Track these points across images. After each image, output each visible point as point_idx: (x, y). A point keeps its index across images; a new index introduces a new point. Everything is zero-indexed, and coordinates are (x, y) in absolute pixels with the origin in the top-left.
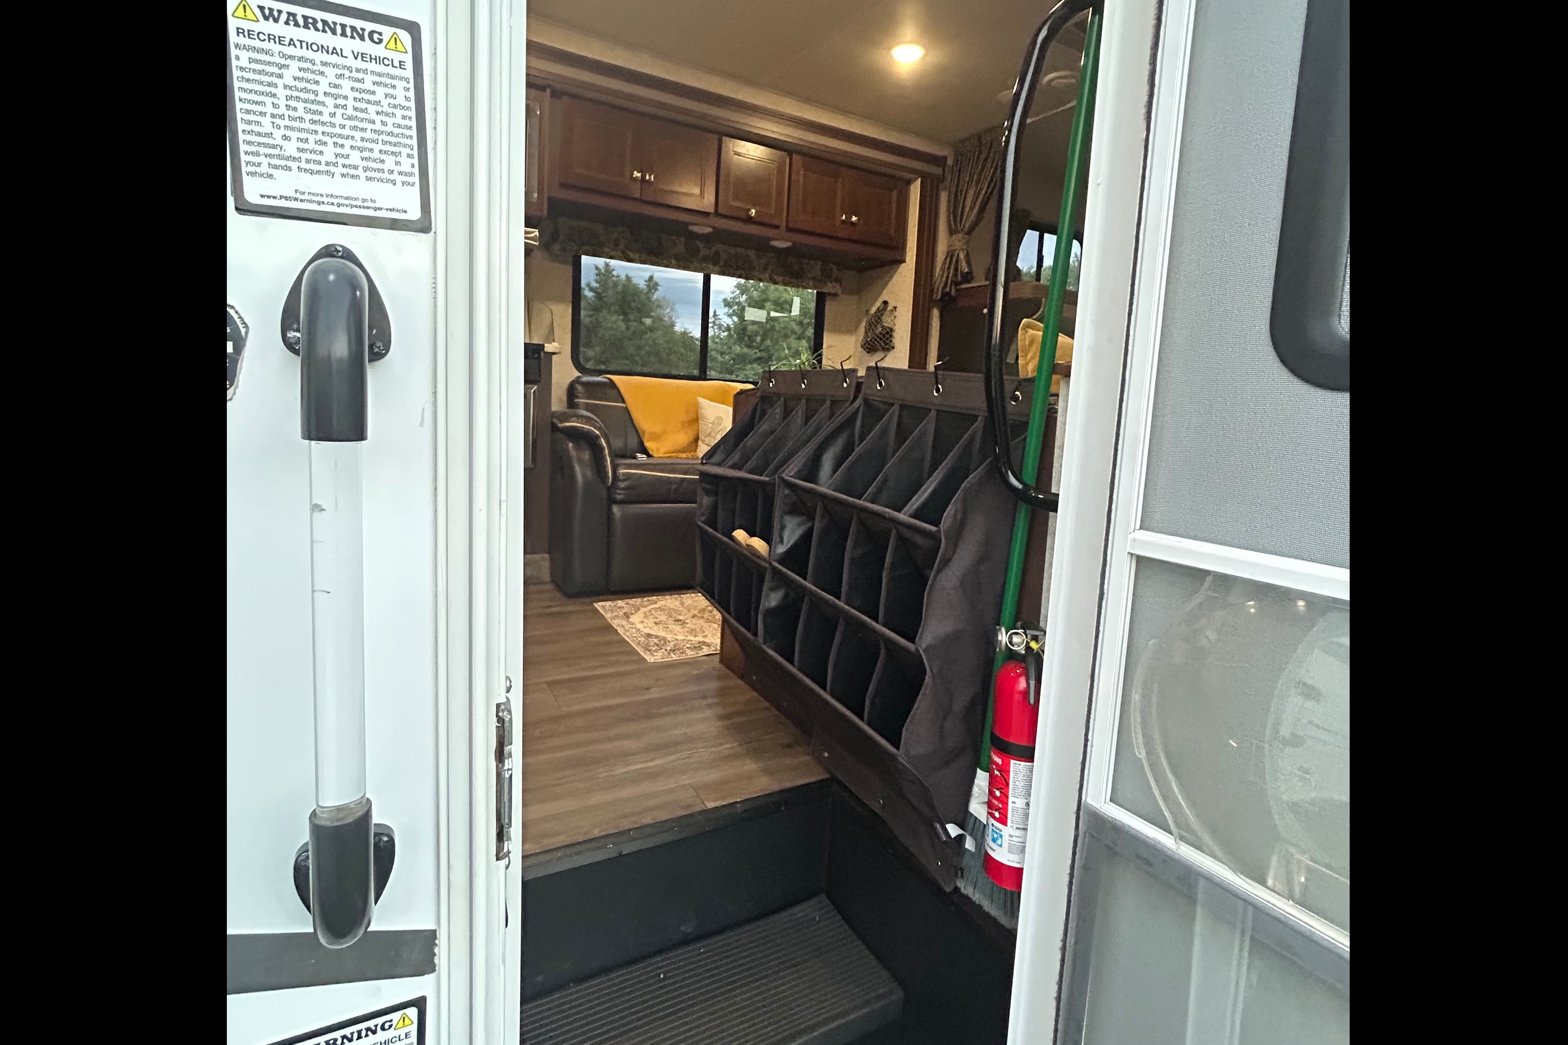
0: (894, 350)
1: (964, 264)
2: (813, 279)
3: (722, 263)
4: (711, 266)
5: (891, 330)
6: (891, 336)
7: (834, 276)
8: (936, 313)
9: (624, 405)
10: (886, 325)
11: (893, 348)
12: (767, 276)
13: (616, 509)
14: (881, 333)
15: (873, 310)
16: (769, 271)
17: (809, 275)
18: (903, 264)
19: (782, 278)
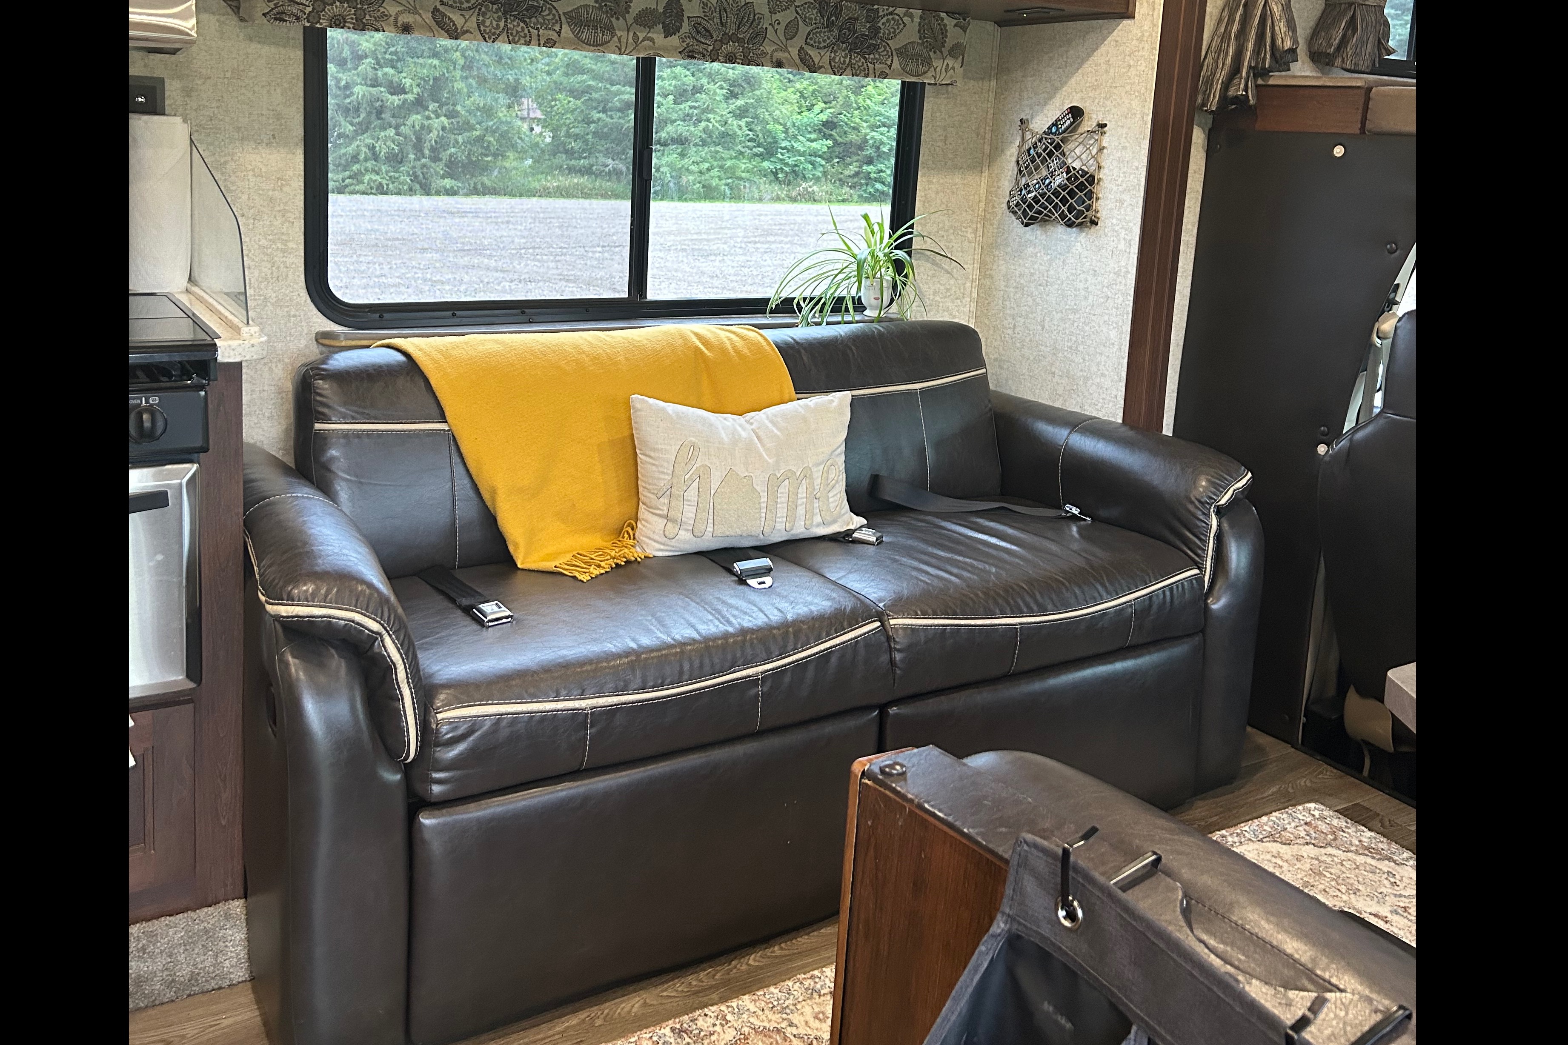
0: (1094, 229)
1: (1281, 27)
2: (902, 52)
3: (686, 27)
4: (658, 36)
5: (1091, 180)
6: (1090, 195)
7: (950, 42)
8: (1198, 137)
9: (444, 426)
10: (1077, 165)
11: (1094, 223)
12: (794, 52)
13: (427, 821)
14: (1063, 187)
15: (1041, 123)
16: (799, 41)
17: (894, 44)
18: (1126, 22)
19: (827, 55)
